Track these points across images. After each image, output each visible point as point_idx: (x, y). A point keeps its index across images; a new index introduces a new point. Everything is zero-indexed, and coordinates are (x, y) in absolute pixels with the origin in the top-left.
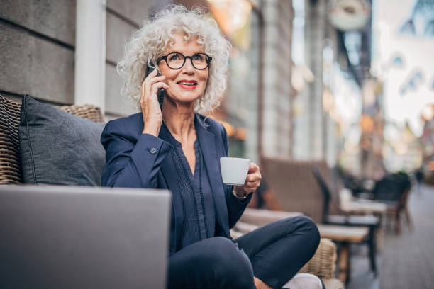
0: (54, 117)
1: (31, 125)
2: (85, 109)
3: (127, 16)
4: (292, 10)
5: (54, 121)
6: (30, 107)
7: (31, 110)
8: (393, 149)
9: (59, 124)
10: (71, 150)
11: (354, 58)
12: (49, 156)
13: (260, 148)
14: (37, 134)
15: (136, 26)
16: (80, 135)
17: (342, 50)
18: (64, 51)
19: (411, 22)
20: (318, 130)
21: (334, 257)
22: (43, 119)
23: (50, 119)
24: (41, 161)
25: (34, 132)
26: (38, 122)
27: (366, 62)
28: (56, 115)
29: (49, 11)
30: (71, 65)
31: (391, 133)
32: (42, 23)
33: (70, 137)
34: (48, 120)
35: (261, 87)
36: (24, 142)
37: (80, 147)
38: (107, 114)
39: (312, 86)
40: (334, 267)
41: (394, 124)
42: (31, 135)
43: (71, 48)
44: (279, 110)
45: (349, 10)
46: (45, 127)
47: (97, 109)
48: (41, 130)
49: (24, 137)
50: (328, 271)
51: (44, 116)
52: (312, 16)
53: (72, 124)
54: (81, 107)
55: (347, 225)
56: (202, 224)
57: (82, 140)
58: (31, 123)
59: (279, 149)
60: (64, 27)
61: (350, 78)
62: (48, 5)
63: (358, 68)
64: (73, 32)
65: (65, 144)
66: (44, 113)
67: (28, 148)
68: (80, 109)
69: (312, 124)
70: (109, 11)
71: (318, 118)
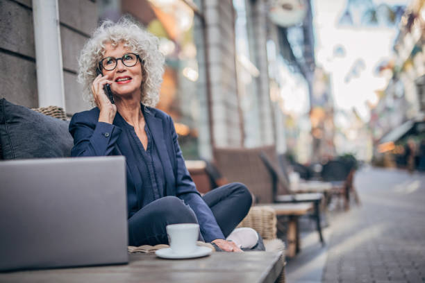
0: (28, 116)
1: (9, 123)
2: (49, 110)
3: (78, 28)
4: (233, 11)
5: (27, 118)
6: (7, 109)
7: (8, 111)
8: (344, 136)
9: (32, 121)
10: (44, 142)
11: (298, 51)
12: (26, 148)
13: (212, 141)
14: (15, 130)
15: (87, 36)
16: (50, 130)
17: (285, 44)
18: (26, 62)
19: (347, 14)
20: (268, 121)
21: (275, 221)
22: (18, 118)
23: (24, 117)
24: (19, 152)
25: (11, 128)
26: (15, 120)
27: (309, 54)
28: (29, 114)
29: (10, 29)
30: (34, 75)
31: (341, 121)
32: (5, 39)
33: (41, 131)
34: (22, 118)
35: (208, 85)
36: (5, 137)
37: (51, 139)
38: (68, 116)
39: (258, 80)
40: (275, 230)
41: (343, 112)
42: (10, 131)
43: (32, 60)
44: (227, 105)
45: (287, 7)
46: (20, 124)
47: (60, 109)
48: (18, 127)
49: (4, 133)
50: (270, 233)
51: (18, 115)
52: (253, 15)
53: (42, 121)
54: (47, 109)
55: (295, 202)
56: (156, 190)
57: (52, 133)
58: (9, 121)
59: (229, 141)
60: (24, 42)
61: (295, 72)
62: (8, 24)
63: (302, 61)
64: (33, 46)
65: (39, 137)
66: (20, 112)
67: (7, 142)
68: (45, 111)
69: (261, 116)
70: (62, 25)
71: (267, 110)
